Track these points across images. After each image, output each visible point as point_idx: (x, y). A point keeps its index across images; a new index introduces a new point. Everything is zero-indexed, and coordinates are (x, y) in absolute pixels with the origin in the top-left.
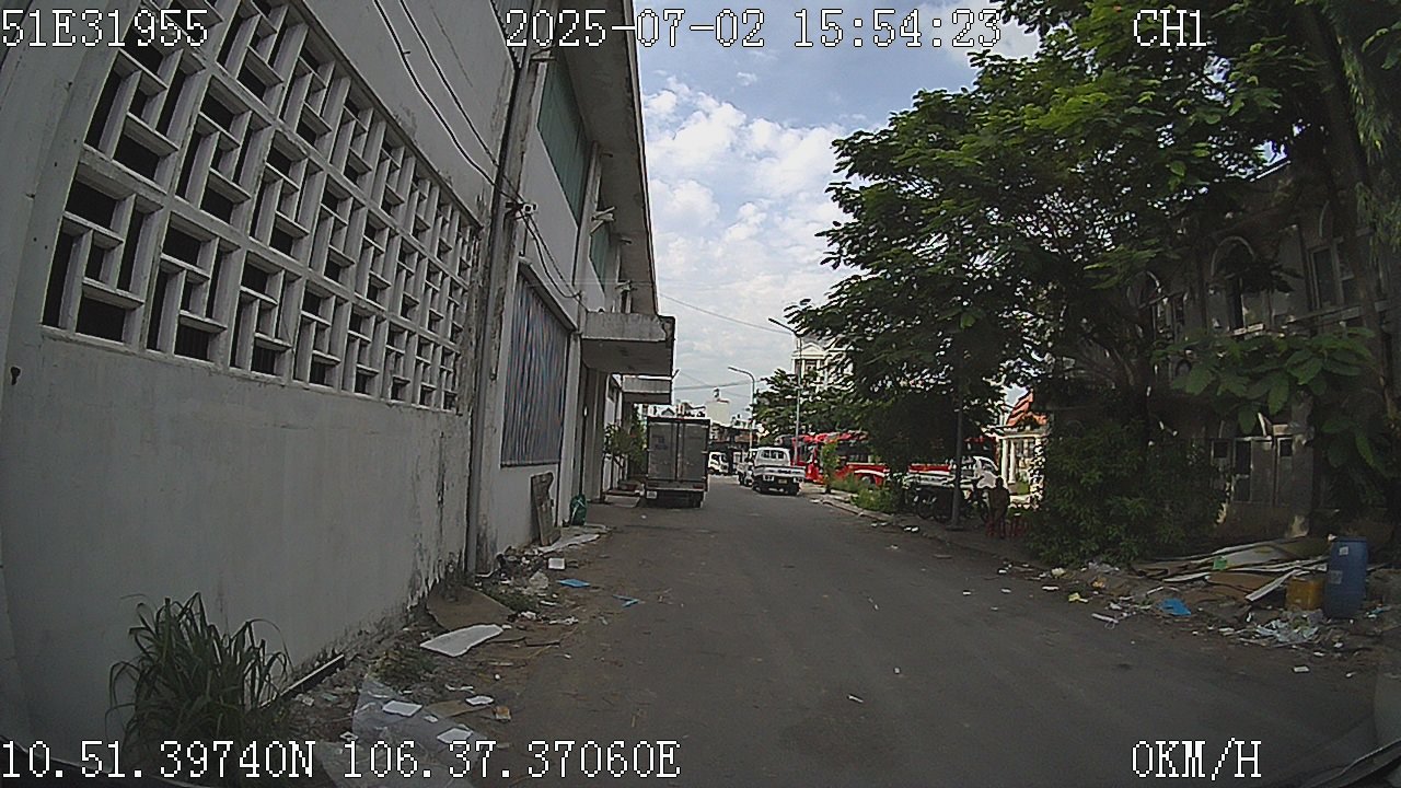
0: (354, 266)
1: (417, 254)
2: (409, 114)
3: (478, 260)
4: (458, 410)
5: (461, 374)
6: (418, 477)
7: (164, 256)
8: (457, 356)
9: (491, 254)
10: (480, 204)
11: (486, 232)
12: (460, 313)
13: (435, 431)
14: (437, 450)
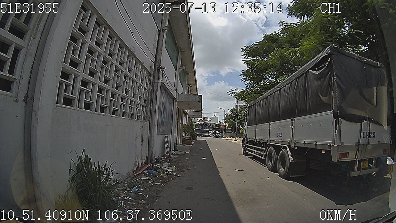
0: (122, 86)
1: (136, 82)
2: (133, 47)
3: (151, 82)
4: (146, 121)
5: (147, 111)
6: (137, 138)
7: (81, 87)
8: (146, 107)
9: (154, 80)
10: (151, 68)
11: (152, 75)
12: (146, 96)
13: (141, 126)
14: (141, 131)
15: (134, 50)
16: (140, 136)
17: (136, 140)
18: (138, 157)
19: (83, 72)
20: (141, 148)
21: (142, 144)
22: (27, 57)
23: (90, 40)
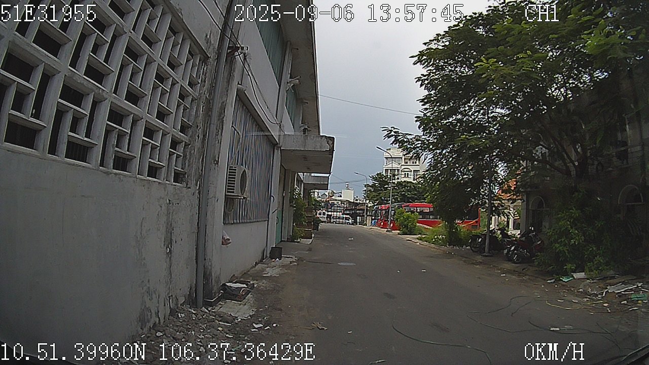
3: (205, 78)
4: (187, 185)
5: (190, 158)
8: (186, 145)
9: (216, 78)
10: (208, 41)
11: (212, 61)
12: (190, 115)
14: (164, 213)
20: (165, 266)
21: (170, 253)
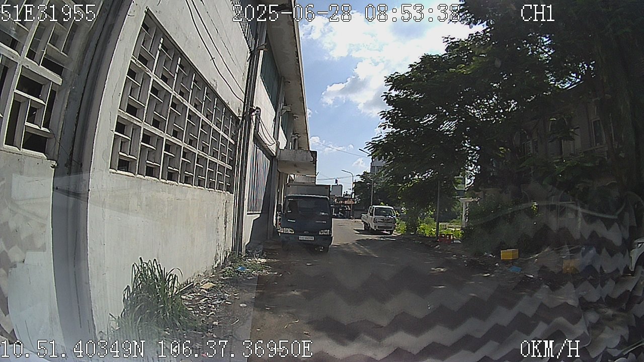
0: (198, 140)
2: (215, 81)
4: (231, 192)
5: (232, 177)
6: (218, 218)
7: (142, 143)
13: (224, 200)
14: (225, 207)
15: (215, 85)
16: (223, 215)
17: (216, 220)
18: (220, 248)
19: (145, 121)
20: (224, 234)
21: (226, 227)
22: (70, 102)
23: (155, 73)
